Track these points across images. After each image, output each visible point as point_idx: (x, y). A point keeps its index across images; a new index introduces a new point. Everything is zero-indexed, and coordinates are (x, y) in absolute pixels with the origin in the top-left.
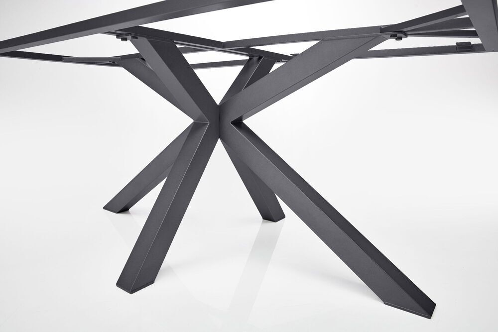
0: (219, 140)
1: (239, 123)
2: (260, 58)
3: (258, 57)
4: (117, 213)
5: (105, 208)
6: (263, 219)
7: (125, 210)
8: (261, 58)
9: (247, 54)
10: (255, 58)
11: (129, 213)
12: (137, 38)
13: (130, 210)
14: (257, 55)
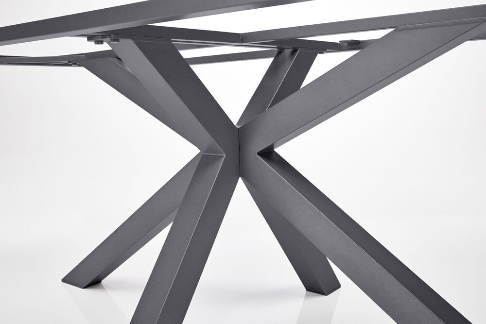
0: (240, 180)
1: (269, 154)
2: (294, 51)
3: (291, 50)
4: (84, 288)
5: (65, 280)
6: (307, 290)
7: (95, 283)
8: (297, 50)
9: (276, 47)
10: (287, 52)
11: (103, 288)
12: (118, 40)
13: (103, 282)
14: (290, 47)
